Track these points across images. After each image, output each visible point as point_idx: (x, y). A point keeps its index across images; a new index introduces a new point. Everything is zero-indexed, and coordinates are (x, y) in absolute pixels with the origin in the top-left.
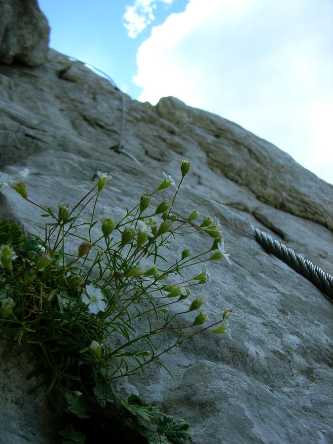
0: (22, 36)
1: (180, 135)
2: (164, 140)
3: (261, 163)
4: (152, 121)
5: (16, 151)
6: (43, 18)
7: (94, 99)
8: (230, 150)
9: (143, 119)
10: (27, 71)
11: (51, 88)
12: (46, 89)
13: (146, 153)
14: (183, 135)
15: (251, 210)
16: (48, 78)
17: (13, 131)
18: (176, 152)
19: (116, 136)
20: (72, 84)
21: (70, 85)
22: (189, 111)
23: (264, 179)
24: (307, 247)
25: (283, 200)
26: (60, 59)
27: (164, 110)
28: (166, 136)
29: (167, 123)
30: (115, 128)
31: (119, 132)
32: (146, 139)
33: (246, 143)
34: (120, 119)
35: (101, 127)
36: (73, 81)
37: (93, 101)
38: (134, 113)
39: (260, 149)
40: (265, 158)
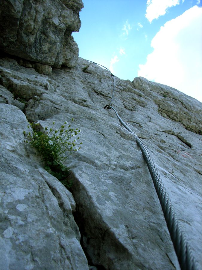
0: (66, 55)
1: (144, 97)
2: (135, 100)
3: (188, 110)
4: (130, 90)
5: (51, 113)
6: (76, 44)
7: (100, 81)
8: (171, 103)
9: (124, 90)
10: (68, 70)
11: (79, 77)
12: (77, 78)
13: (125, 107)
14: (146, 97)
15: (176, 134)
16: (78, 73)
17: (51, 106)
18: (141, 106)
19: (110, 99)
20: (90, 74)
21: (89, 75)
22: (150, 84)
23: (190, 118)
24: (196, 151)
25: (200, 129)
26: (84, 62)
27: (136, 84)
28: (137, 97)
29: (137, 91)
30: (110, 95)
31: (112, 97)
32: (126, 100)
33: (180, 99)
34: (112, 91)
35: (103, 95)
36: (90, 73)
37: (99, 82)
38: (120, 87)
39: (188, 102)
40: (190, 107)
